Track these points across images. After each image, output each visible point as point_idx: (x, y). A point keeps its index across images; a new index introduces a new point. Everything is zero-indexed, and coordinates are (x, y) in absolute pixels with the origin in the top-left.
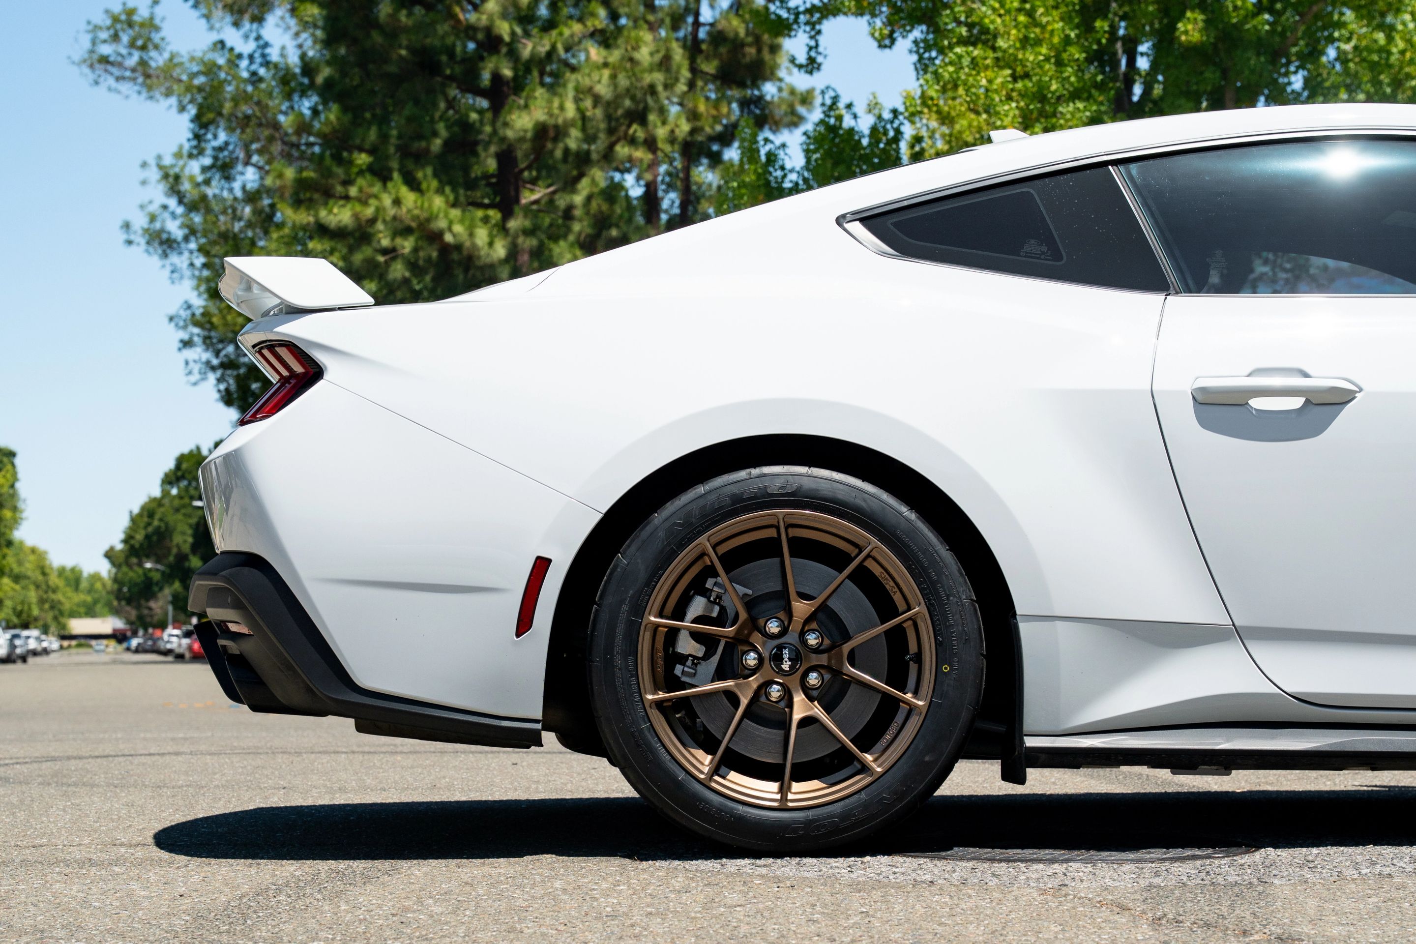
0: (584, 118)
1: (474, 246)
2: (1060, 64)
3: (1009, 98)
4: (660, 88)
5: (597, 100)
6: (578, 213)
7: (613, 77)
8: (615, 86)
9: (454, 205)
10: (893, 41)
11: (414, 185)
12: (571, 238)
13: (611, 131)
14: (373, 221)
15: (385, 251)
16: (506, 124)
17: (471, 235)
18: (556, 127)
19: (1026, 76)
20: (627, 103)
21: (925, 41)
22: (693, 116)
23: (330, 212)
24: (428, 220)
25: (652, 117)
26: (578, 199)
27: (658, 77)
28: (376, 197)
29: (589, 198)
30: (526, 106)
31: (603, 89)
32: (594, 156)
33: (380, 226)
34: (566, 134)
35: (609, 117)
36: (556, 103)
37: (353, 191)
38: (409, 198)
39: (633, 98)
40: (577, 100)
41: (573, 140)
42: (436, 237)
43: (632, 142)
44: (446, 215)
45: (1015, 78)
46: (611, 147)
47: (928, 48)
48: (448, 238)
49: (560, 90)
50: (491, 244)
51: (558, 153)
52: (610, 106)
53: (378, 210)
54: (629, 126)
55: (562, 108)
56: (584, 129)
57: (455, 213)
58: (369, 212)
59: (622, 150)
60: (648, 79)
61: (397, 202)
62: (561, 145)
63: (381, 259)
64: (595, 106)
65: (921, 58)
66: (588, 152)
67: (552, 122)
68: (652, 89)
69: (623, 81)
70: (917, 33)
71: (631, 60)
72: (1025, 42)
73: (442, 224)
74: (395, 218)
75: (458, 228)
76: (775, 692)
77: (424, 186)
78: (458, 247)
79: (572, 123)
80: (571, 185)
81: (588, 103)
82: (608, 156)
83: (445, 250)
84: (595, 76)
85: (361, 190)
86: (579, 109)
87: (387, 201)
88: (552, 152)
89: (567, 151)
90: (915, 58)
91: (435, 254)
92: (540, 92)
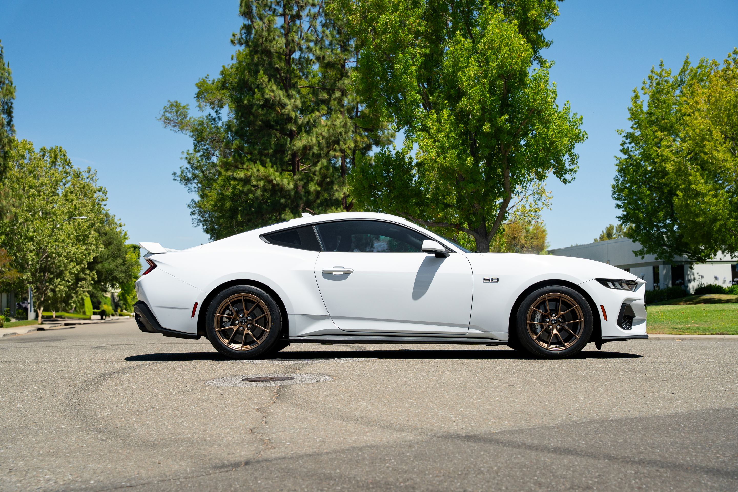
0: (319, 143)
1: (283, 184)
2: (448, 137)
3: (433, 147)
4: (343, 133)
5: (323, 137)
6: (317, 173)
7: (328, 130)
8: (329, 133)
9: (277, 171)
10: (399, 130)
11: (263, 164)
12: (315, 182)
13: (328, 147)
14: (250, 176)
15: (254, 186)
16: (294, 145)
17: (282, 181)
18: (310, 146)
19: (439, 141)
20: (333, 138)
21: (409, 130)
22: (356, 142)
23: (237, 173)
24: (268, 176)
25: (341, 143)
26: (318, 168)
27: (342, 130)
28: (251, 169)
29: (321, 169)
30: (300, 139)
31: (325, 134)
32: (322, 155)
33: (252, 178)
34: (313, 148)
35: (327, 143)
36: (310, 139)
37: (245, 166)
38: (262, 169)
39: (335, 137)
40: (317, 137)
41: (316, 150)
42: (270, 181)
43: (335, 150)
44: (274, 175)
45: (435, 141)
46: (328, 152)
47: (410, 132)
48: (275, 182)
49: (311, 134)
50: (288, 184)
51: (311, 154)
52: (327, 139)
53: (252, 173)
54: (334, 145)
55: (311, 140)
56: (319, 146)
57: (277, 174)
58: (249, 173)
59: (332, 153)
60: (339, 130)
61: (258, 170)
62: (312, 152)
63: (253, 189)
64: (323, 139)
65: (407, 135)
66: (320, 154)
67: (308, 144)
68: (341, 134)
69: (331, 131)
70: (406, 128)
71: (334, 124)
72: (439, 131)
73: (273, 177)
74: (257, 176)
75: (278, 179)
76: (241, 328)
77: (267, 165)
78: (278, 185)
79: (315, 145)
80: (315, 164)
81: (321, 138)
82: (327, 154)
83: (274, 185)
84: (323, 130)
85: (247, 166)
86: (317, 140)
87: (255, 170)
88: (309, 154)
89: (313, 153)
90: (406, 135)
91: (270, 187)
92: (305, 135)
